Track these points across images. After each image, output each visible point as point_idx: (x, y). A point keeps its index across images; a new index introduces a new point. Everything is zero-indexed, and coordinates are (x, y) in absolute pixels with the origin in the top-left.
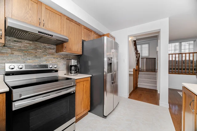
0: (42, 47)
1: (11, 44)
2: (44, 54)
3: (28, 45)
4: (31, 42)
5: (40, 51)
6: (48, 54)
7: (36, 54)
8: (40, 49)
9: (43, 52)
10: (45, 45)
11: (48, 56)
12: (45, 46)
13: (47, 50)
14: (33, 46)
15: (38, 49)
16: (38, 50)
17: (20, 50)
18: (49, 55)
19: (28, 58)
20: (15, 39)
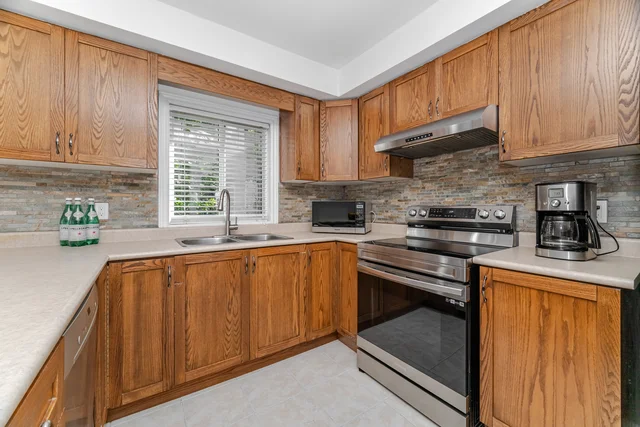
0: (474, 159)
1: (423, 170)
2: (479, 177)
3: (446, 164)
4: (451, 156)
5: (471, 170)
6: (490, 175)
7: (461, 182)
8: (471, 167)
9: (476, 173)
10: (483, 150)
11: (490, 183)
12: (481, 154)
13: (487, 165)
14: (455, 164)
15: (465, 168)
16: (465, 171)
17: (433, 179)
18: (494, 179)
19: (446, 193)
20: (427, 160)
